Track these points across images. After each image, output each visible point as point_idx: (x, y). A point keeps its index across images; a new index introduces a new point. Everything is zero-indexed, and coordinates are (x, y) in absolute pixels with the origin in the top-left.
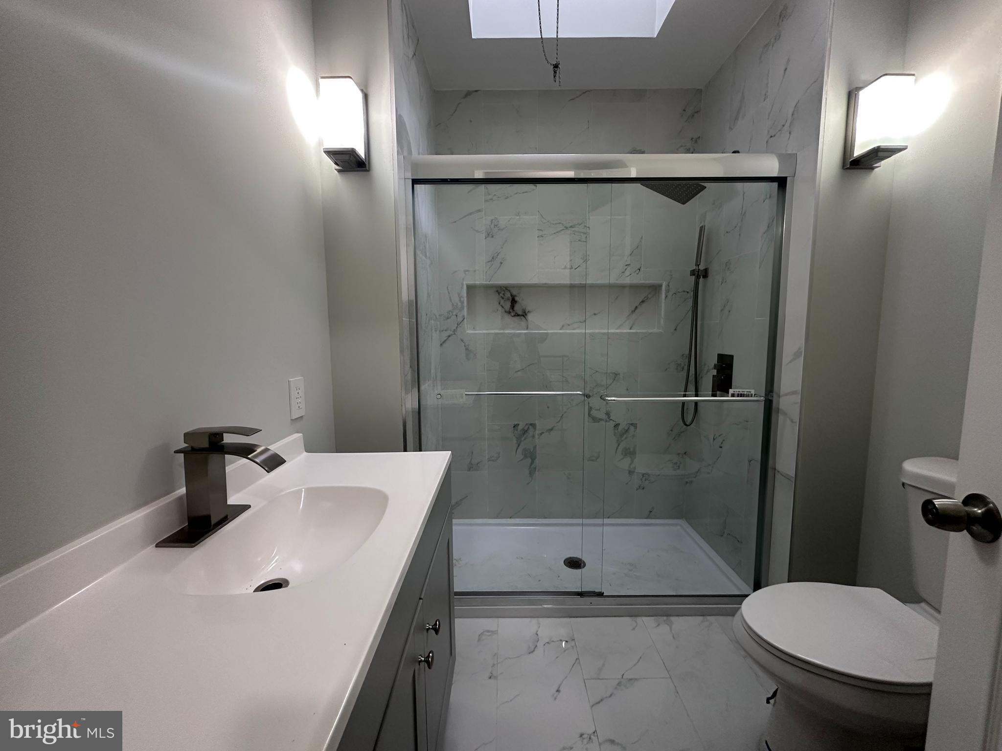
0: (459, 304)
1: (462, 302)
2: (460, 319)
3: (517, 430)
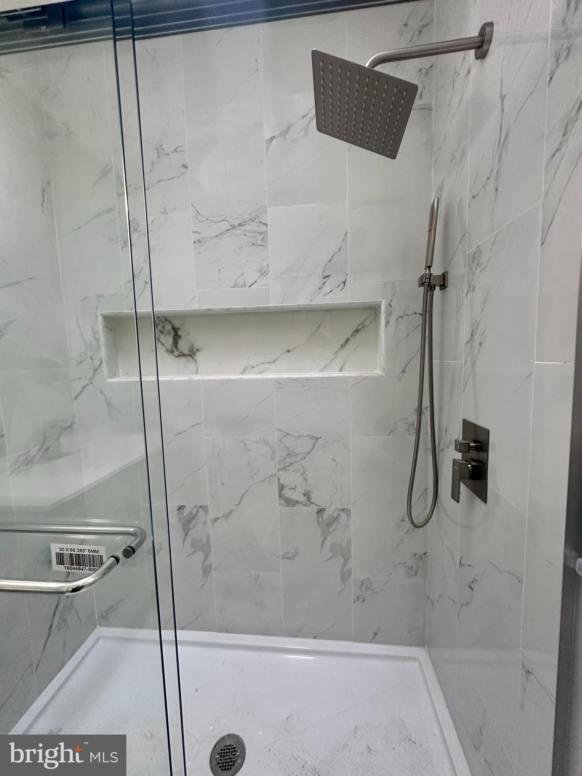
0: (94, 342)
1: (98, 340)
2: (97, 363)
3: (183, 514)
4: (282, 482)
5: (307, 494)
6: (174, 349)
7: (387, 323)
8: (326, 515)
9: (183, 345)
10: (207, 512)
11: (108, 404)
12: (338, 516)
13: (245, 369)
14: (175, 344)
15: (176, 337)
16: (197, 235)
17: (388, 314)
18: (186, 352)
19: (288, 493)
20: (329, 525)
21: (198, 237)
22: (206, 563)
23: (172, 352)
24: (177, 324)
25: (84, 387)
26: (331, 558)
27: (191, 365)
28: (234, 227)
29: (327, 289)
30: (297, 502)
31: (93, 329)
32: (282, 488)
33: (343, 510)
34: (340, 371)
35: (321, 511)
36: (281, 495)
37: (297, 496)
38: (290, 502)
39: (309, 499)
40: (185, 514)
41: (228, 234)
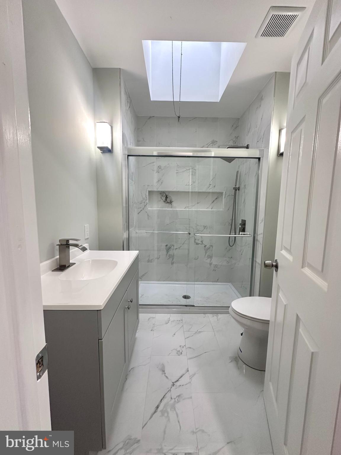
0: (145, 198)
1: (147, 197)
2: (146, 204)
3: (167, 247)
4: (195, 238)
5: (202, 242)
6: (166, 201)
7: (225, 197)
8: (207, 247)
9: (168, 200)
10: (174, 247)
11: (148, 216)
12: (210, 247)
13: (186, 207)
14: (166, 199)
15: (167, 197)
16: (177, 171)
17: (225, 195)
18: (169, 202)
19: (197, 241)
20: (207, 250)
21: (177, 172)
22: (173, 261)
23: (165, 202)
24: (167, 194)
25: (141, 210)
26: (207, 259)
27: (170, 205)
28: (187, 170)
29: (210, 187)
30: (199, 244)
31: (145, 194)
32: (195, 239)
33: (211, 246)
34: (212, 209)
35: (205, 246)
36: (195, 242)
37: (199, 242)
38: (197, 244)
39: (202, 243)
40: (168, 247)
41: (185, 172)
